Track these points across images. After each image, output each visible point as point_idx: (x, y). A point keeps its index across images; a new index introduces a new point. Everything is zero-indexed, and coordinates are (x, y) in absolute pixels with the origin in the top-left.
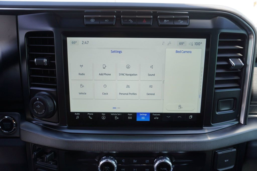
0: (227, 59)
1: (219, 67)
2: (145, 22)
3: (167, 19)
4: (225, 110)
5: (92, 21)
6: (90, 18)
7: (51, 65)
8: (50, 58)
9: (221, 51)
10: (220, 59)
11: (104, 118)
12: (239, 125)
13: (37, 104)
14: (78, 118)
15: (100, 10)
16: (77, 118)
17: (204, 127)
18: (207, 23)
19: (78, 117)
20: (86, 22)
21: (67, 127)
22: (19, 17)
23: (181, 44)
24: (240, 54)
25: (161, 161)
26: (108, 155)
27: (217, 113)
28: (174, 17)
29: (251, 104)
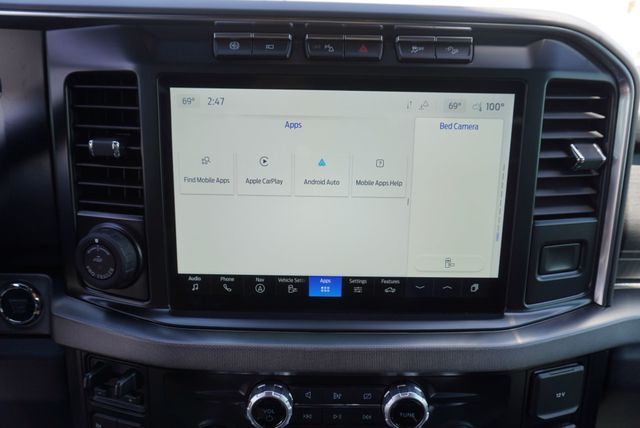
0: (564, 145)
1: (546, 164)
2: (363, 52)
3: (418, 44)
4: (559, 271)
5: (234, 46)
6: (229, 40)
7: (130, 156)
8: (130, 140)
9: (550, 126)
10: (548, 145)
11: (260, 290)
12: (592, 309)
13: (95, 253)
14: (197, 289)
15: (253, 21)
16: (194, 289)
17: (507, 312)
18: (517, 56)
19: (196, 286)
20: (218, 51)
21: (167, 310)
22: (50, 34)
23: (453, 106)
24: (596, 134)
25: (401, 395)
26: (271, 381)
27: (539, 279)
28: (435, 39)
29: (621, 255)
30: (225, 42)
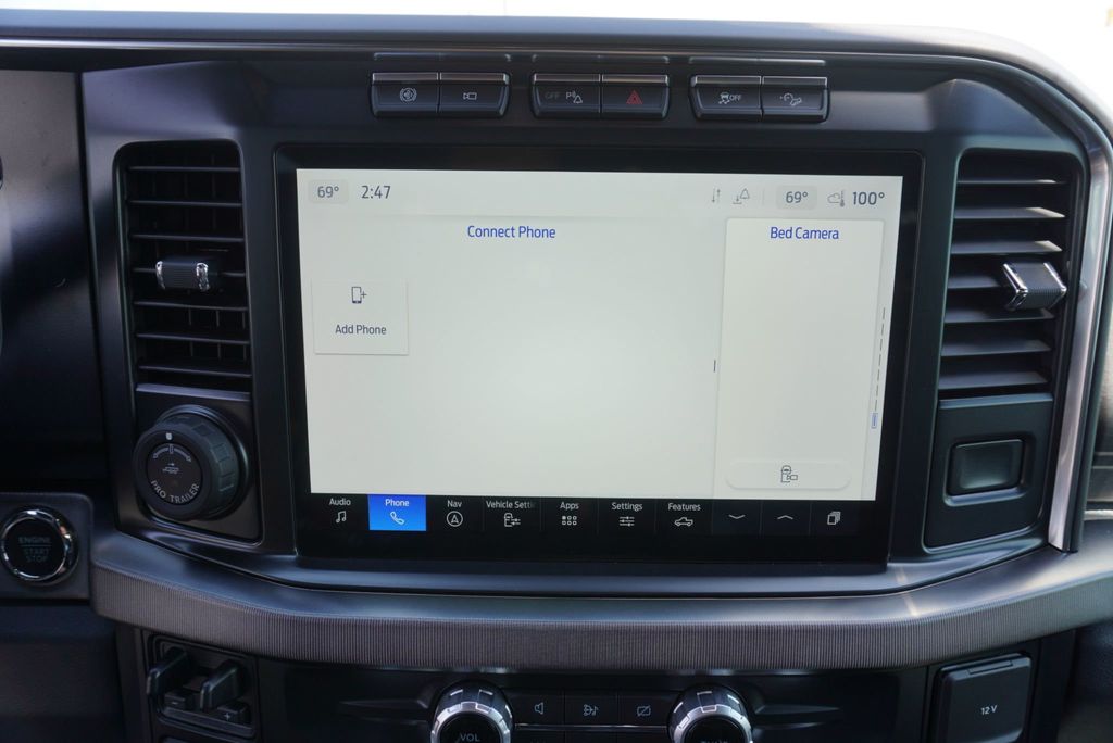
0: (991, 266)
1: (960, 299)
2: (636, 105)
3: (731, 89)
4: (984, 489)
5: (408, 97)
6: (400, 85)
7: (228, 289)
8: (225, 260)
9: (966, 232)
10: (963, 266)
11: (455, 522)
12: (1045, 555)
13: (166, 459)
14: (344, 519)
15: (440, 52)
16: (338, 521)
17: (891, 560)
18: (906, 110)
19: (342, 516)
20: (380, 104)
21: (293, 557)
22: (90, 78)
23: (794, 197)
24: (1049, 245)
25: (703, 710)
26: (474, 683)
27: (949, 502)
28: (761, 80)
29: (1096, 460)
30: (393, 88)
